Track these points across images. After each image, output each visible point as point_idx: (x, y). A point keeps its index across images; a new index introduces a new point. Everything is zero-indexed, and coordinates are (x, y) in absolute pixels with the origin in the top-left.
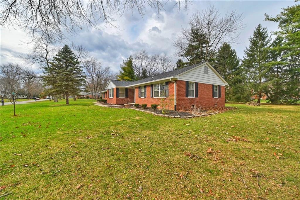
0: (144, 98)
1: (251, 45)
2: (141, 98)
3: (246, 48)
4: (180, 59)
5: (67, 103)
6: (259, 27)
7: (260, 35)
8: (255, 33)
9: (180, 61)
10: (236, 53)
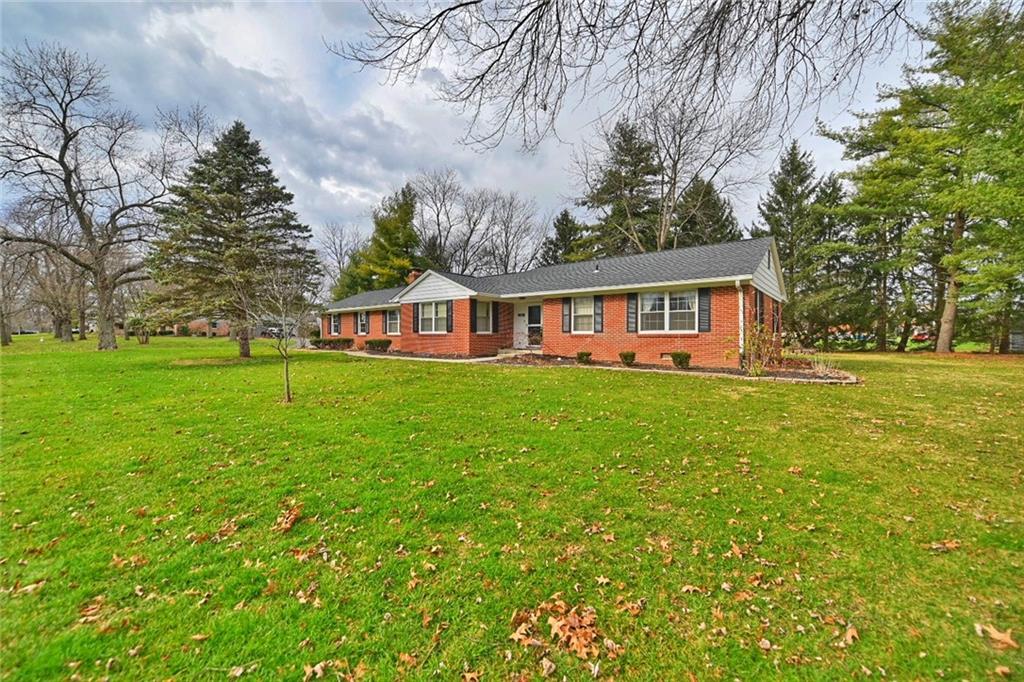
0: (592, 332)
1: (772, 193)
2: (573, 332)
3: (762, 199)
4: (566, 211)
5: (246, 354)
6: (794, 148)
7: (795, 168)
8: (783, 161)
9: (565, 215)
10: (731, 211)
